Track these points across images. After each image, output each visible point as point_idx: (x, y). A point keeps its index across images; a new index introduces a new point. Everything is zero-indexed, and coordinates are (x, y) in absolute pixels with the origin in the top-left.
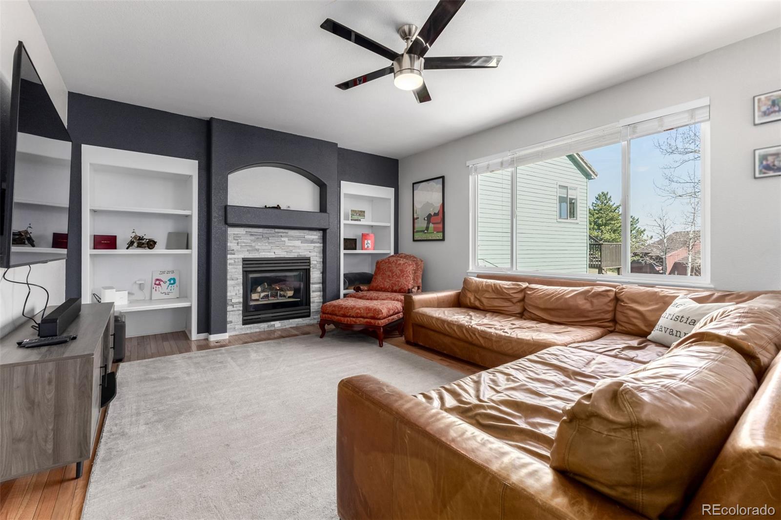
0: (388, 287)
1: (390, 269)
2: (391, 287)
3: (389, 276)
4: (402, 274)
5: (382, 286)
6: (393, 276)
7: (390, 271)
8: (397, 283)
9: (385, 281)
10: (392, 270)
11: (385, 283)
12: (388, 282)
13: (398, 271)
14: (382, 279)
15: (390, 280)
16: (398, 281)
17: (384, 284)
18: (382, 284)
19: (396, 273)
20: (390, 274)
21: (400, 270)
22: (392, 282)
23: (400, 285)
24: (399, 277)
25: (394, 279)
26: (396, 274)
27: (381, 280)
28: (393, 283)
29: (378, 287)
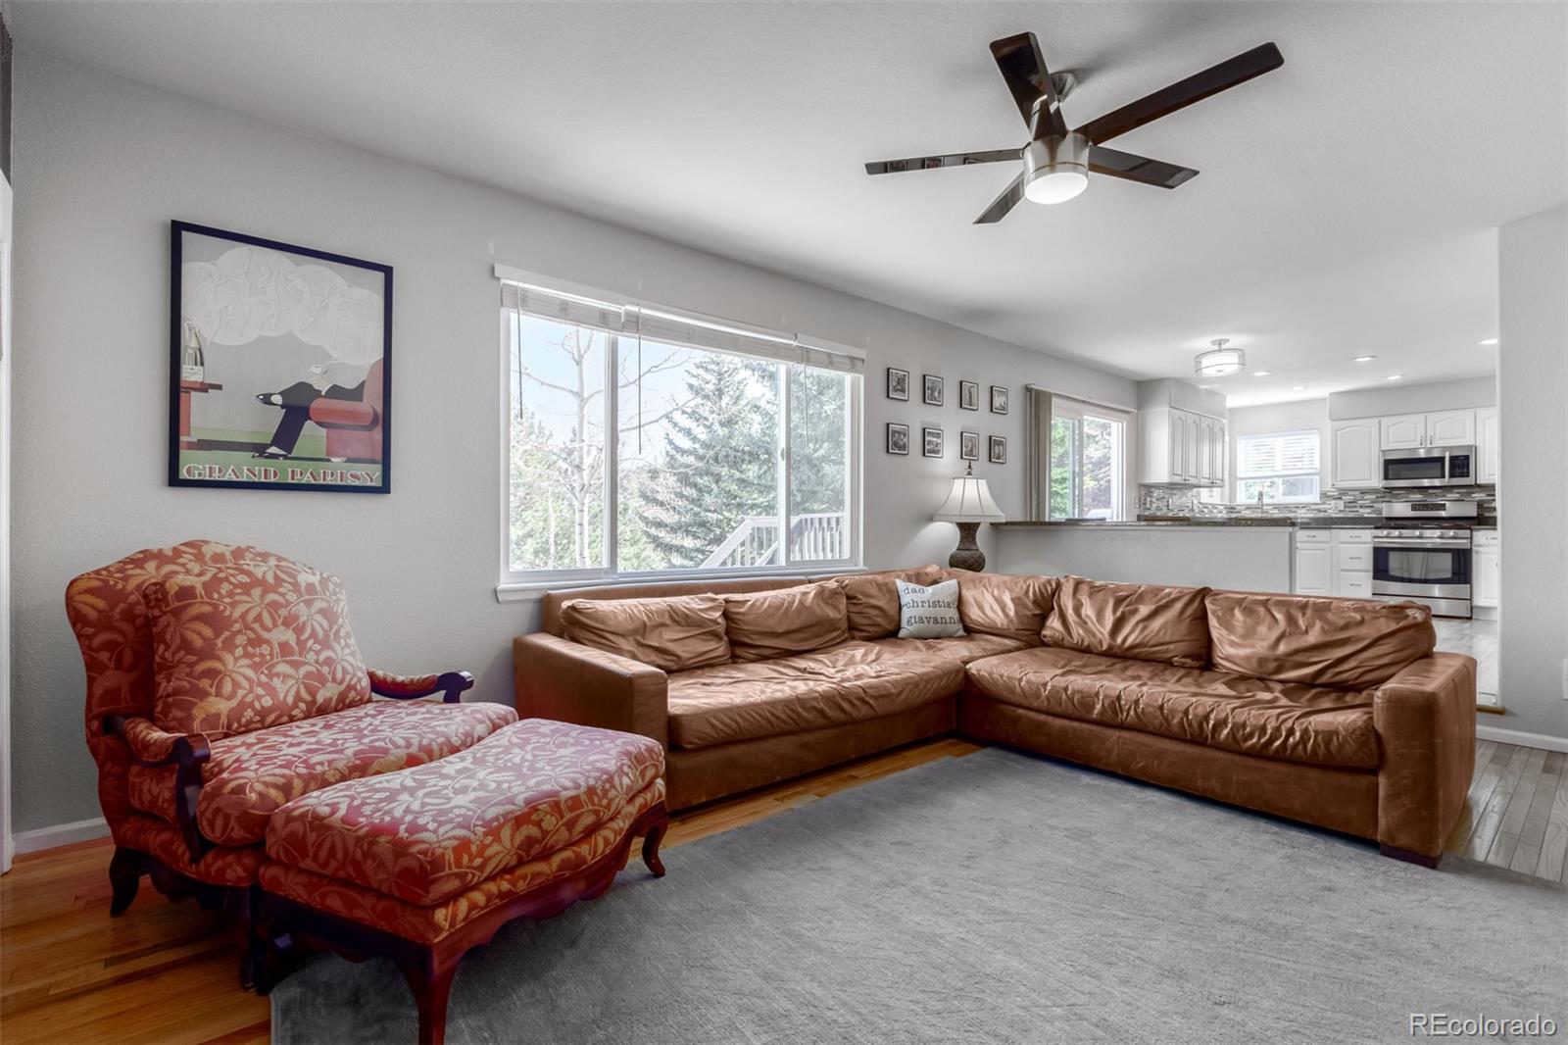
0: (290, 700)
1: (283, 612)
2: (304, 694)
3: (285, 648)
4: (335, 627)
5: (267, 702)
6: (301, 644)
7: (286, 623)
8: (325, 670)
9: (270, 676)
10: (296, 617)
11: (277, 683)
12: (286, 676)
13: (319, 618)
14: (255, 667)
15: (296, 665)
16: (328, 662)
17: (271, 691)
18: (260, 691)
19: (313, 630)
20: (289, 636)
21: (322, 612)
22: (303, 670)
23: (339, 675)
24: (325, 644)
25: (311, 657)
26: (314, 635)
27: (250, 673)
28: (308, 675)
29: (249, 714)
